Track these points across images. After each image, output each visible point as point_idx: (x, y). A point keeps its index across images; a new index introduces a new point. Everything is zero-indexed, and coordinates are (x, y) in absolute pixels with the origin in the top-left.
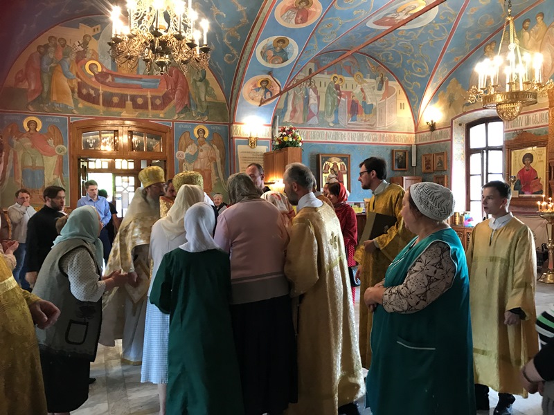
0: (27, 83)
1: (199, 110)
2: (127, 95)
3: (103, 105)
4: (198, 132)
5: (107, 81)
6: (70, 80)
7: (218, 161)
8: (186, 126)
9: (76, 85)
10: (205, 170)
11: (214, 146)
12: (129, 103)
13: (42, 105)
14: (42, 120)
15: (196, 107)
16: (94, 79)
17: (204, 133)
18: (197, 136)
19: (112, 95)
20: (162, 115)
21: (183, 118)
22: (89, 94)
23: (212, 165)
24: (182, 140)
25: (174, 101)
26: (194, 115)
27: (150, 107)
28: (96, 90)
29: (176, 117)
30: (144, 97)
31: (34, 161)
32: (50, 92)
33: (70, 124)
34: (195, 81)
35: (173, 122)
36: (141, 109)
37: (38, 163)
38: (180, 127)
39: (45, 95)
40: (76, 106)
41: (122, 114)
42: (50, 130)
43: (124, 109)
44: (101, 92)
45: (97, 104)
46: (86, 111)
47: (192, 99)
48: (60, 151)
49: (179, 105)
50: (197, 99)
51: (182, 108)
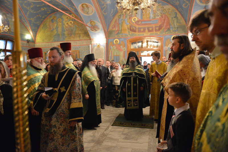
0: (115, 29)
1: (174, 29)
2: (146, 28)
5: (139, 23)
6: (127, 25)
8: (168, 37)
9: (129, 26)
12: (147, 30)
13: (119, 35)
16: (135, 24)
19: (141, 28)
20: (159, 33)
21: (167, 33)
22: (133, 29)
25: (164, 27)
27: (154, 31)
28: (135, 27)
29: (164, 33)
30: (152, 27)
32: (121, 30)
33: (127, 40)
34: (172, 18)
36: (151, 32)
37: (118, 54)
39: (120, 32)
40: (129, 34)
42: (121, 43)
43: (145, 33)
44: (137, 28)
45: (136, 32)
46: (132, 35)
47: (171, 25)
48: (124, 49)
49: (166, 28)
50: (173, 25)
51: (167, 30)
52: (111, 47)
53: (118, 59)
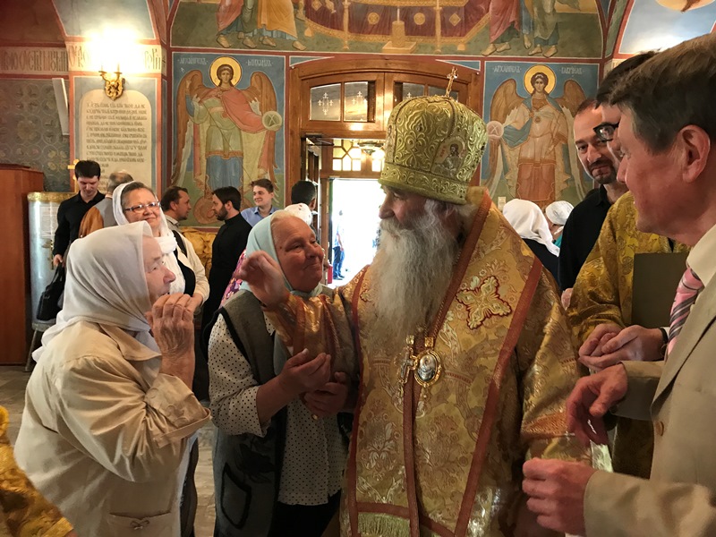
1: (537, 34)
2: (395, 8)
3: (350, 29)
4: (533, 81)
7: (573, 141)
8: (509, 69)
10: (543, 161)
11: (564, 109)
12: (398, 24)
13: (242, 35)
14: (241, 65)
15: (533, 27)
17: (546, 80)
18: (530, 89)
19: (368, 9)
20: (461, 48)
21: (505, 51)
22: (324, 10)
23: (559, 150)
24: (500, 99)
25: (487, 17)
26: (527, 44)
27: (438, 30)
28: (338, 2)
29: (489, 51)
30: (428, 11)
31: (226, 141)
32: (256, 9)
33: (289, 69)
35: (482, 60)
36: (422, 35)
37: (234, 146)
38: (496, 70)
39: (247, 16)
41: (385, 47)
43: (389, 38)
44: (346, 4)
45: (338, 29)
46: (318, 43)
47: (526, 9)
48: (270, 121)
49: (498, 24)
50: (535, 10)
51: (503, 31)
52: (195, 103)
53: (234, 175)
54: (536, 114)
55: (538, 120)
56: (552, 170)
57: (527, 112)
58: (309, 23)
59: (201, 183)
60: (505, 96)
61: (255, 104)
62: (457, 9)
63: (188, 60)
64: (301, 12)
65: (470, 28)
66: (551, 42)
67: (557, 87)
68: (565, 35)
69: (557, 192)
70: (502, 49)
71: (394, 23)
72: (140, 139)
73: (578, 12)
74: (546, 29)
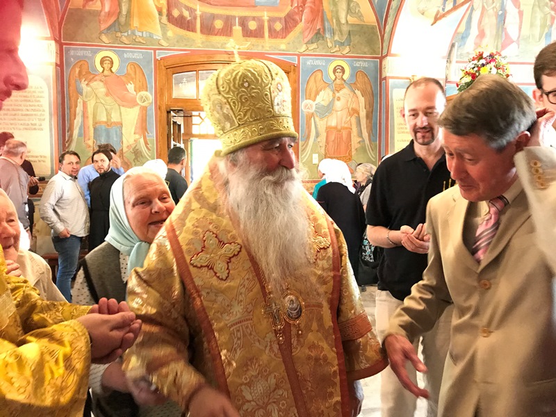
0: (99, 3)
1: (336, 38)
2: (235, 17)
3: (202, 32)
4: (335, 71)
7: (363, 113)
8: (317, 63)
9: (165, 4)
10: (343, 128)
11: (356, 91)
12: (237, 29)
13: (119, 34)
15: (333, 33)
18: (333, 77)
19: (214, 17)
20: (283, 47)
21: (314, 50)
22: (182, 17)
23: (353, 120)
24: (312, 83)
25: (301, 25)
27: (266, 34)
28: (191, 10)
29: (303, 49)
30: (259, 20)
31: (108, 114)
32: (129, 14)
33: (156, 60)
36: (255, 37)
37: (115, 118)
39: (123, 20)
40: (164, 34)
41: (228, 45)
42: (130, 71)
43: (230, 38)
44: (198, 13)
45: (192, 31)
46: (178, 42)
47: (328, 20)
48: (143, 99)
49: (308, 30)
50: (334, 21)
51: (312, 35)
52: (83, 85)
53: (115, 139)
54: (337, 95)
55: (339, 99)
56: (349, 134)
57: (331, 93)
58: (170, 26)
59: (90, 147)
60: (315, 82)
61: (131, 87)
62: (280, 19)
63: (76, 52)
64: (164, 19)
65: (289, 32)
66: (346, 44)
67: (351, 75)
68: (355, 39)
69: (353, 150)
70: (312, 48)
71: (234, 28)
72: (39, 113)
73: (363, 23)
74: (342, 34)
